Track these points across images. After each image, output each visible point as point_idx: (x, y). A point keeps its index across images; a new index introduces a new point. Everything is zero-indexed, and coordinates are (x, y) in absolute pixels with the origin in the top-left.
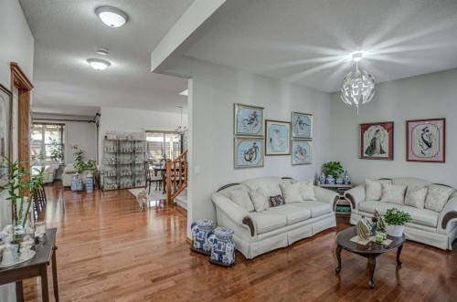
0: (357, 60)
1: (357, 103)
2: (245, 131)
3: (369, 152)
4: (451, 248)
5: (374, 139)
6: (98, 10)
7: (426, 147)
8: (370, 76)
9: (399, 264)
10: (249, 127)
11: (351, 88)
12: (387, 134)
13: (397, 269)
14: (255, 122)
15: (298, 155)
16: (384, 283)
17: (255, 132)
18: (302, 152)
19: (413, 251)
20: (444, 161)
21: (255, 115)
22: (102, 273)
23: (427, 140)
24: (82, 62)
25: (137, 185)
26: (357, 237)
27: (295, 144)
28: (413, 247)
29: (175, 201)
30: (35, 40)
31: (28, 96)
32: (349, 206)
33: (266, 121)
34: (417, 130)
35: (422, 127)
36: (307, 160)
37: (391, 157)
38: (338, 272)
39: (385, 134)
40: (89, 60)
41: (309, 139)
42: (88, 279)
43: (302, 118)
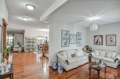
0: (94, 19)
1: (94, 30)
2: (64, 37)
3: (97, 43)
4: (117, 68)
5: (98, 40)
6: (27, 5)
7: (111, 42)
8: (97, 24)
9: (106, 72)
10: (66, 36)
11: (92, 27)
12: (101, 38)
13: (105, 74)
14: (67, 35)
15: (78, 43)
16: (101, 77)
17: (67, 37)
18: (79, 43)
19: (108, 69)
20: (116, 46)
21: (67, 33)
22: (25, 76)
23: (111, 40)
24: (21, 18)
25: (34, 51)
26: (94, 65)
27: (77, 41)
28: (108, 68)
29: (45, 55)
30: (9, 12)
31: (6, 27)
32: (91, 57)
33: (70, 35)
34: (109, 38)
35: (110, 37)
36: (81, 45)
37: (102, 44)
38: (90, 75)
39: (100, 38)
40: (23, 18)
41: (81, 39)
42: (22, 77)
43: (79, 34)
